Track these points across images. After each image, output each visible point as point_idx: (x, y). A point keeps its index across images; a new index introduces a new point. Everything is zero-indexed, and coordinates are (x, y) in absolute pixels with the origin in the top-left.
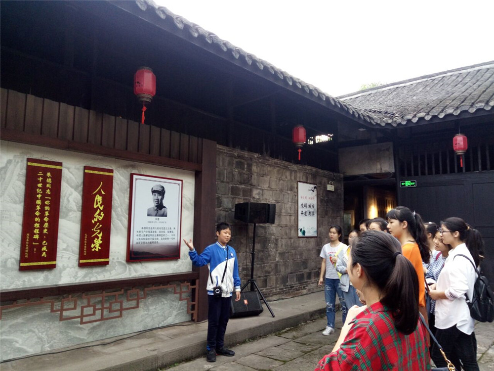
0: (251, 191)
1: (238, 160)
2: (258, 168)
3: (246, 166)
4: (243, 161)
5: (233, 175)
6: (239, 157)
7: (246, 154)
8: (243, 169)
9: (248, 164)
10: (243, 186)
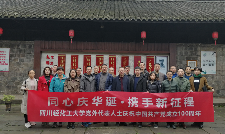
0: (197, 57)
1: (189, 47)
2: (201, 49)
3: (194, 49)
4: (192, 47)
5: (187, 53)
6: (190, 46)
7: (194, 44)
8: (193, 50)
9: (195, 48)
10: (193, 56)
